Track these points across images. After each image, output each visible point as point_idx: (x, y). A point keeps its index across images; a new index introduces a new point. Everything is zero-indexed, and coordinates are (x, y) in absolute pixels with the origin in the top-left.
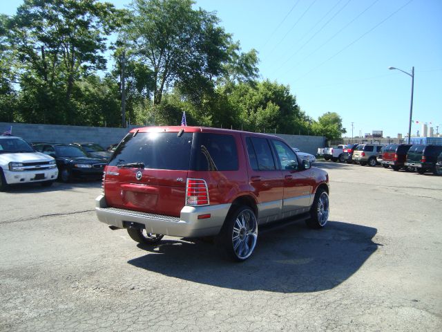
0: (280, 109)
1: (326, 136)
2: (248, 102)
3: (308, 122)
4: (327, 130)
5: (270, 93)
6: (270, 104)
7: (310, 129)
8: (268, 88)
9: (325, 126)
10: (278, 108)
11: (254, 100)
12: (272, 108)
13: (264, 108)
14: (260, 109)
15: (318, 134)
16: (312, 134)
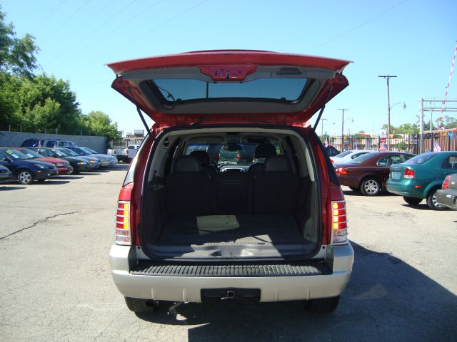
0: (61, 107)
1: (107, 136)
2: (22, 98)
3: (88, 122)
4: (106, 130)
5: (48, 88)
6: (49, 100)
7: (91, 129)
8: (45, 83)
9: (104, 125)
10: (58, 105)
11: (29, 96)
12: (51, 105)
13: (42, 105)
14: (37, 106)
15: (99, 135)
16: (93, 134)
